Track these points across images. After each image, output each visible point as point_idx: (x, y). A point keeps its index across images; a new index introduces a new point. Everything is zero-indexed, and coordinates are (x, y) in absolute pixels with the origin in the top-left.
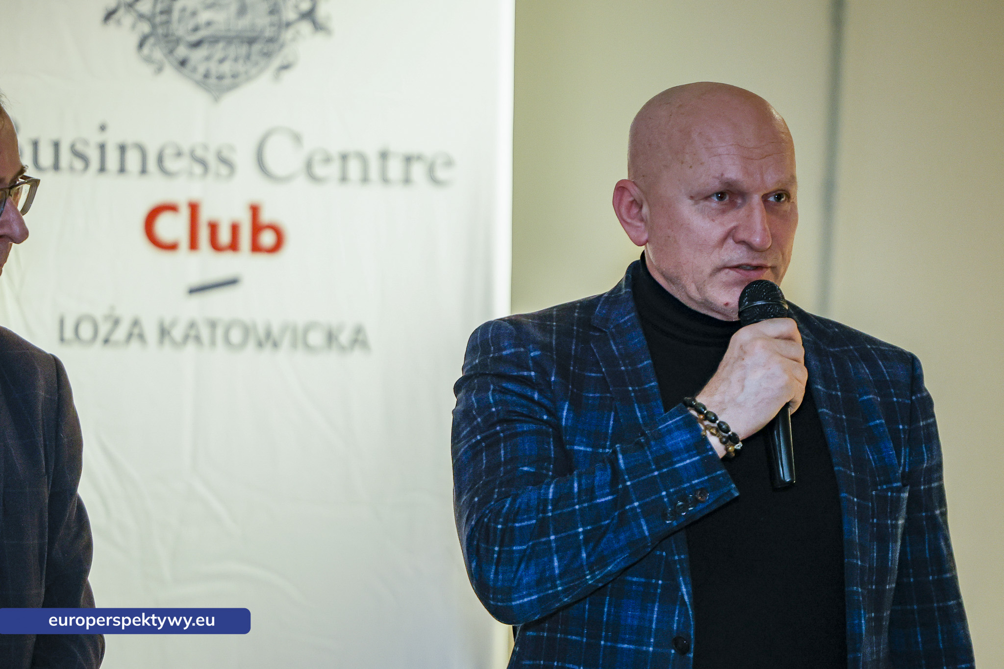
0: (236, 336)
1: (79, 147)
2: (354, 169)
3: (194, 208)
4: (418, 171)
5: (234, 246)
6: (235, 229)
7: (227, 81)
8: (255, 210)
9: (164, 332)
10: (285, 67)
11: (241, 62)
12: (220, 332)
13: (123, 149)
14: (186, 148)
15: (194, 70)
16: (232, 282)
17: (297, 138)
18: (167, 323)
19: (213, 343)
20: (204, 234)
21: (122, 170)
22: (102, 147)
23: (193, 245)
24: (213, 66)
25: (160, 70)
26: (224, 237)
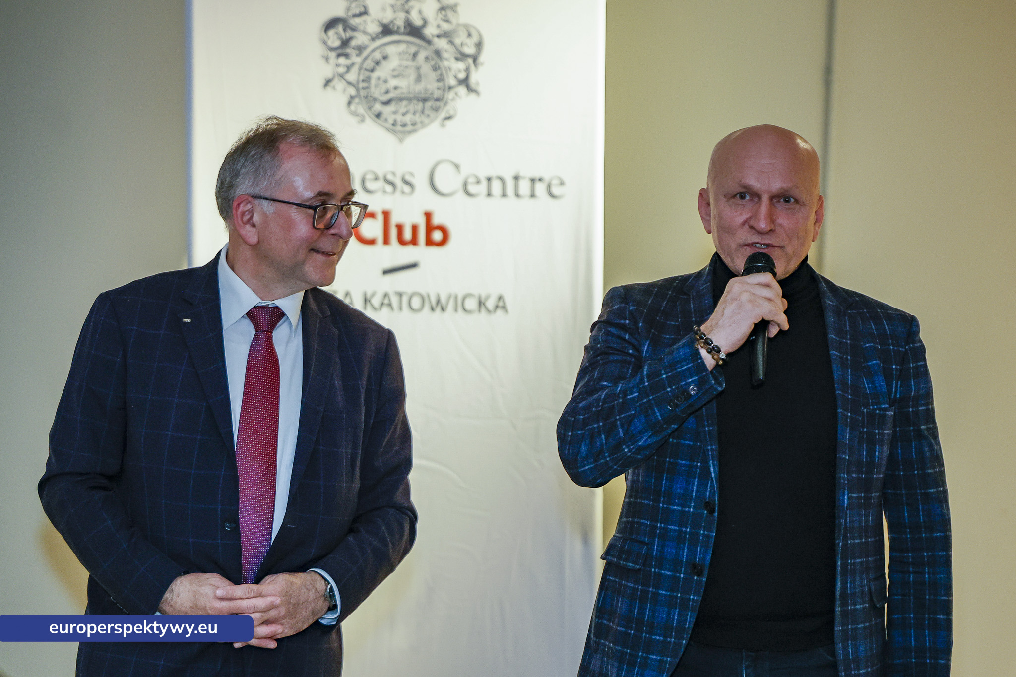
0: (416, 302)
2: (496, 186)
3: (386, 215)
4: (540, 188)
5: (414, 241)
6: (415, 229)
7: (409, 128)
8: (428, 216)
10: (449, 118)
11: (417, 115)
12: (405, 299)
14: (381, 175)
15: (386, 120)
16: (414, 266)
17: (457, 166)
18: (368, 295)
19: (401, 308)
23: (386, 241)
24: (399, 117)
25: (363, 120)
26: (408, 235)
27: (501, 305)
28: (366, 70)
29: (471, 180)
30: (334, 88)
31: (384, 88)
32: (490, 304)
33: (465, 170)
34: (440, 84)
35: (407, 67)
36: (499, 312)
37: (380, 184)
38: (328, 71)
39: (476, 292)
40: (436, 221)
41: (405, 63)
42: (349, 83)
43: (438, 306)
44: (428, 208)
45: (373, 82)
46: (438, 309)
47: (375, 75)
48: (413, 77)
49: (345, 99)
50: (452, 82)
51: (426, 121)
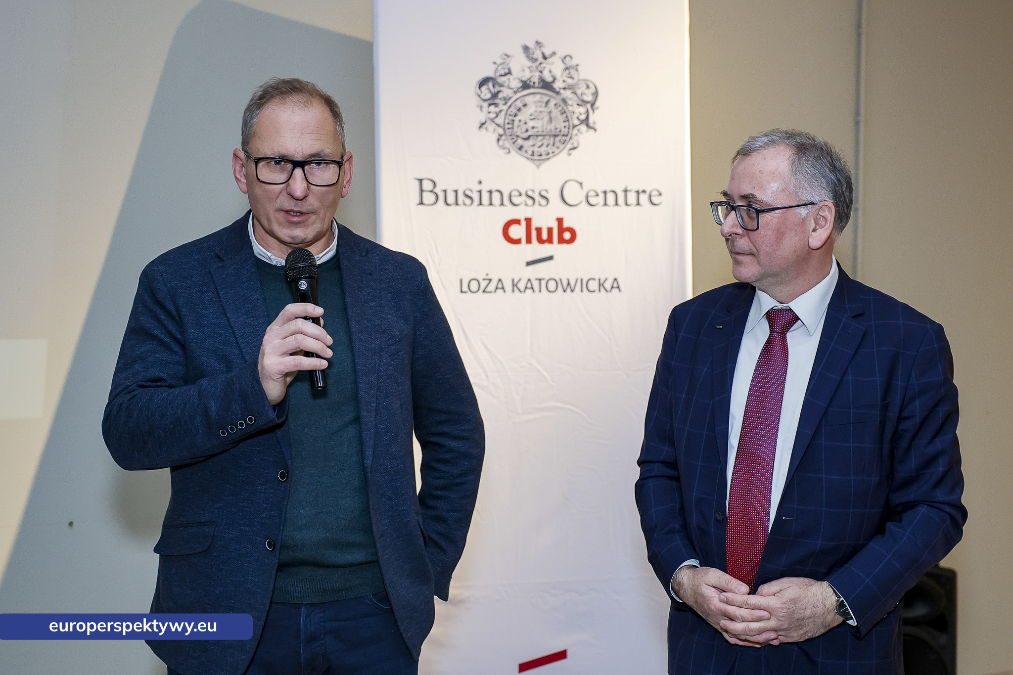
1: (468, 193)
2: (611, 198)
3: (528, 221)
4: (644, 198)
5: (550, 240)
6: (550, 230)
7: (544, 157)
8: (560, 221)
9: (514, 285)
10: (575, 148)
11: (549, 147)
12: (543, 283)
13: (490, 192)
15: (526, 151)
16: (550, 258)
17: (581, 184)
20: (534, 234)
21: (491, 204)
22: (480, 192)
23: (529, 241)
24: (536, 149)
26: (545, 236)
27: (616, 285)
28: (510, 115)
29: (592, 193)
30: (486, 129)
31: (524, 127)
32: (608, 285)
33: (586, 187)
34: (566, 124)
35: (541, 112)
36: (615, 291)
37: (524, 198)
38: (482, 117)
39: (597, 278)
40: (566, 225)
41: (540, 109)
42: (498, 125)
43: (569, 287)
44: (560, 216)
45: (516, 123)
46: (569, 290)
47: (517, 119)
48: (546, 118)
49: (496, 137)
50: (576, 122)
51: (557, 151)
